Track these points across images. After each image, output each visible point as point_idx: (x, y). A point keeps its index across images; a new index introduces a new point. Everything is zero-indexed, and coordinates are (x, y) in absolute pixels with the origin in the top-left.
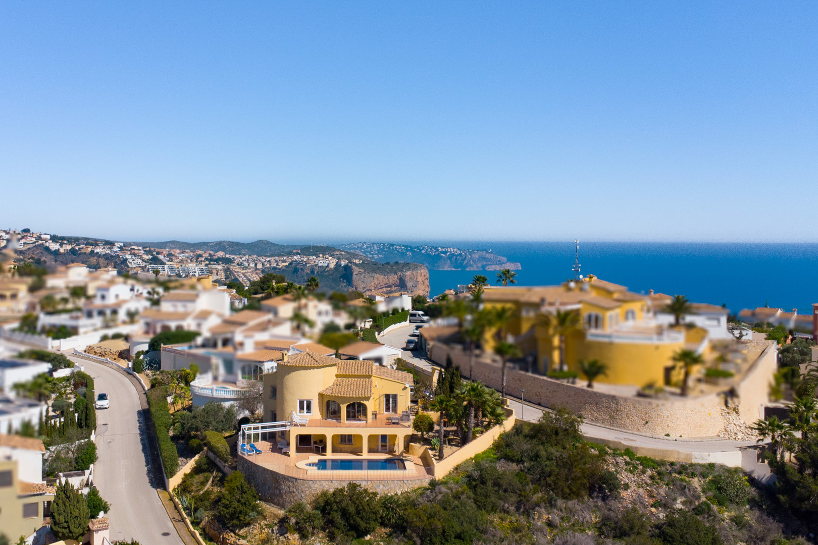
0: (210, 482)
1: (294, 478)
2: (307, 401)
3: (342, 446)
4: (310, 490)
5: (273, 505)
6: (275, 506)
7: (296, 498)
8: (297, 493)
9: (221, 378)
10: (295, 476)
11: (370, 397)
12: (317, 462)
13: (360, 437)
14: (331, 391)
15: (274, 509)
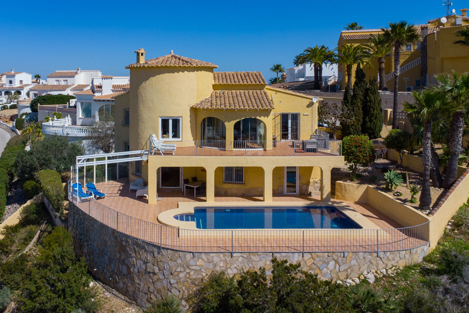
0: (35, 239)
1: (154, 246)
2: (173, 120)
3: (228, 186)
4: (188, 271)
5: (117, 293)
6: (120, 295)
7: (158, 285)
8: (161, 277)
9: (79, 122)
10: (156, 240)
11: (271, 110)
12: (192, 211)
13: (259, 171)
14: (209, 104)
15: (118, 300)
